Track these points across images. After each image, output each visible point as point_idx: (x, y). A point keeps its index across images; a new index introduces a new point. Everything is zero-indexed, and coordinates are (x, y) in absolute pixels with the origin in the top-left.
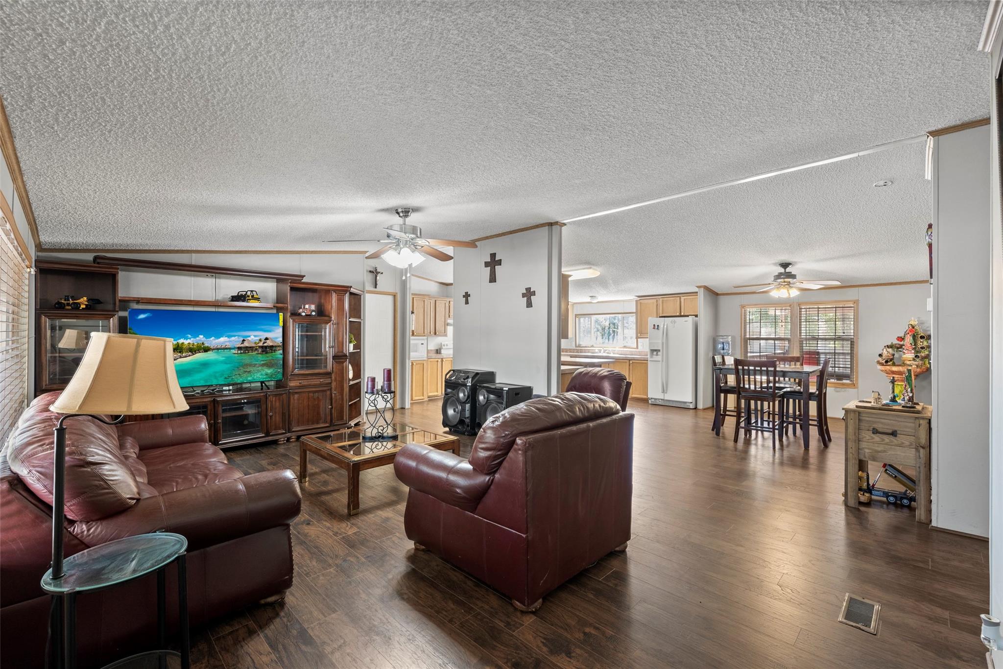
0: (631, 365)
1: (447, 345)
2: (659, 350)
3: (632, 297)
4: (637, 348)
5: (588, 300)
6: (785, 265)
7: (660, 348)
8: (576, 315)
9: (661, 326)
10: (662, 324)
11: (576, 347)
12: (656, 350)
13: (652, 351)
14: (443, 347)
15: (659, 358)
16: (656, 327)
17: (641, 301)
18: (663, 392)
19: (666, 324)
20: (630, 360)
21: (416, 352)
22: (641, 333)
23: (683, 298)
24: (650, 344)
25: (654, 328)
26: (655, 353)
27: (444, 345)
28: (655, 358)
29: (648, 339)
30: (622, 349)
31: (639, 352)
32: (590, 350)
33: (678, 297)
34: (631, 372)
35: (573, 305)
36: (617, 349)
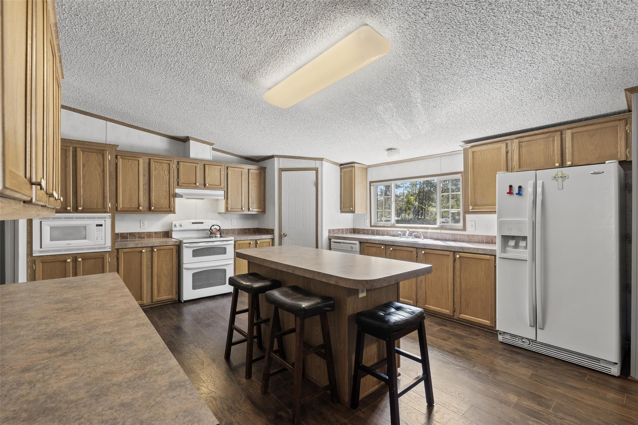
0: (458, 262)
1: (181, 226)
2: (525, 238)
4: (464, 229)
7: (527, 233)
8: (371, 182)
9: (528, 190)
10: (531, 182)
11: (371, 226)
12: (513, 238)
13: (506, 239)
14: (174, 229)
15: (524, 253)
16: (516, 190)
17: (475, 149)
18: (535, 324)
19: (539, 183)
20: (454, 252)
21: (85, 238)
22: (475, 205)
23: (568, 134)
24: (501, 225)
25: (510, 193)
26: (512, 243)
27: (175, 226)
28: (512, 253)
29: (495, 216)
30: (439, 231)
31: (468, 236)
32: (390, 231)
33: (557, 131)
34: (457, 273)
35: (366, 169)
36: (430, 231)
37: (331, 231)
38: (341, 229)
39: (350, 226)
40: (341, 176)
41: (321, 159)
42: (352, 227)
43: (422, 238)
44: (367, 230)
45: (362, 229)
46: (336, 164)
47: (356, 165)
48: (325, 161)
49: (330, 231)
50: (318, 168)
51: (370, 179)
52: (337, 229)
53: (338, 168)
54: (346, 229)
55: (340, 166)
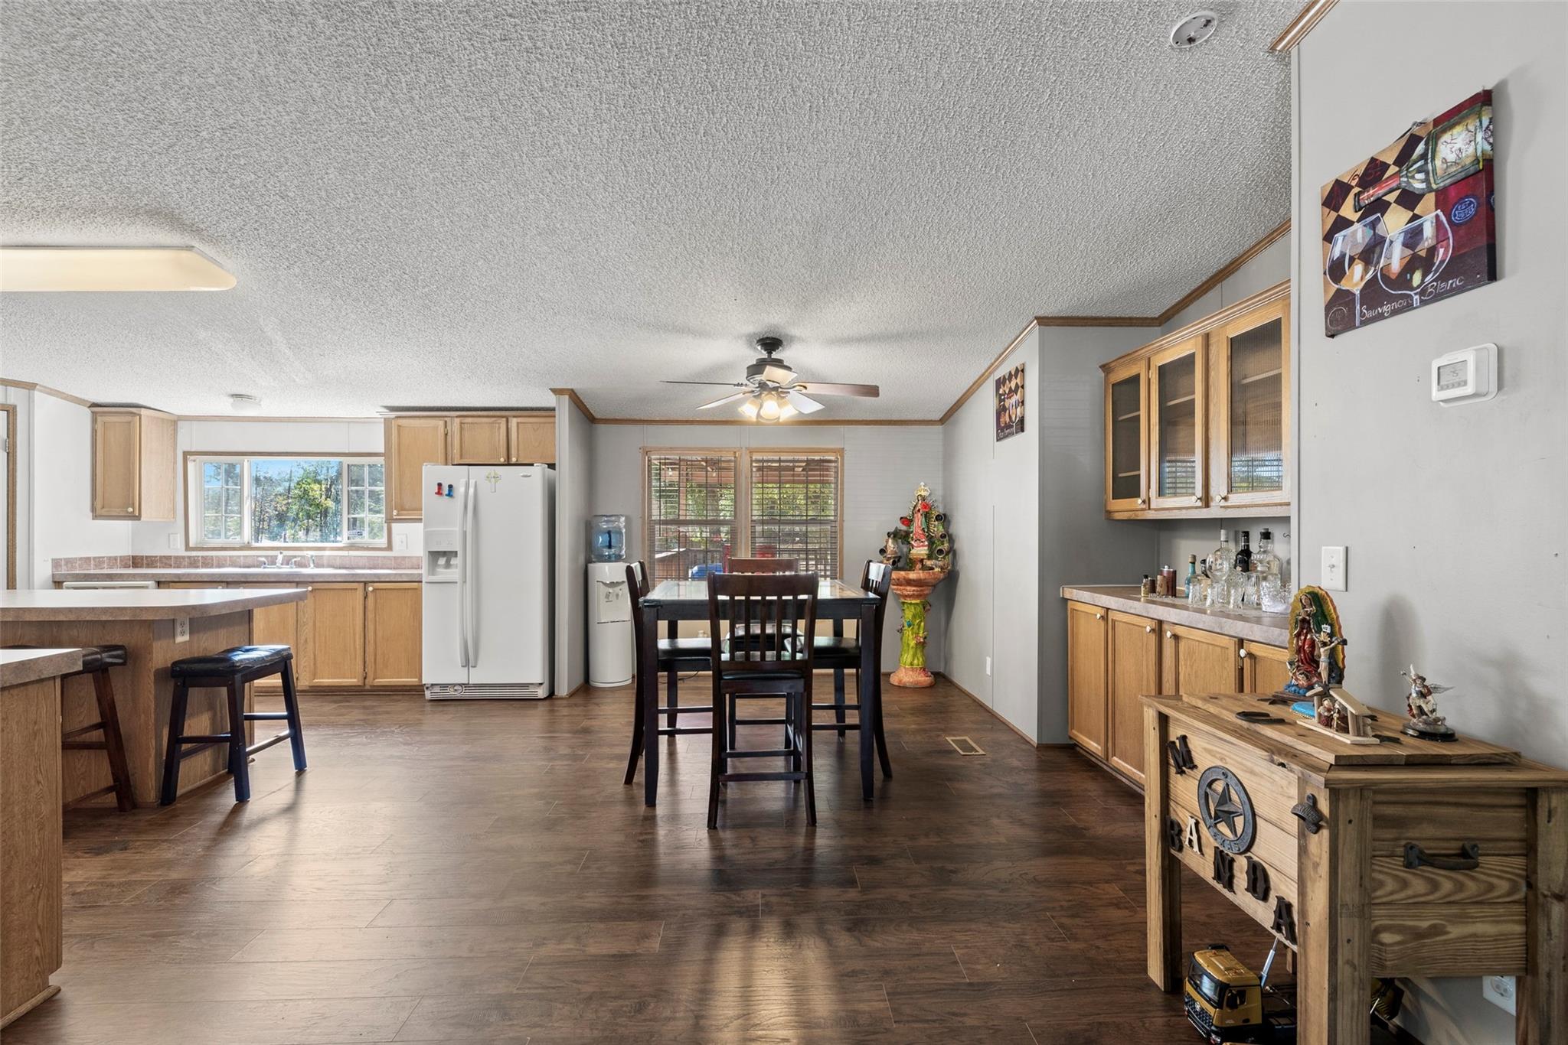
0: (371, 597)
2: (455, 554)
3: (373, 410)
4: (390, 547)
5: (225, 407)
6: (771, 343)
7: (457, 547)
8: (186, 454)
9: (460, 490)
10: (463, 481)
11: (188, 548)
12: (444, 554)
13: (435, 555)
15: (454, 574)
16: (446, 491)
17: (402, 422)
18: (467, 664)
19: (472, 482)
20: (365, 583)
22: (401, 508)
23: (514, 422)
24: (428, 536)
25: (439, 493)
26: (442, 561)
28: (443, 574)
29: (421, 525)
30: (345, 553)
31: (395, 558)
32: (239, 557)
33: (503, 417)
34: (370, 615)
35: (174, 423)
36: (327, 553)
37: (63, 563)
38: (95, 558)
39: (126, 551)
40: (94, 432)
41: (31, 386)
42: (131, 554)
43: (312, 565)
44: (176, 558)
45: (161, 557)
46: (80, 401)
47: (143, 411)
48: (41, 391)
49: (56, 563)
50: (14, 407)
51: (183, 445)
52: (81, 559)
53: (87, 413)
54: (110, 558)
55: (90, 407)
